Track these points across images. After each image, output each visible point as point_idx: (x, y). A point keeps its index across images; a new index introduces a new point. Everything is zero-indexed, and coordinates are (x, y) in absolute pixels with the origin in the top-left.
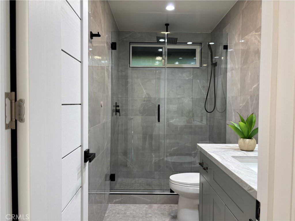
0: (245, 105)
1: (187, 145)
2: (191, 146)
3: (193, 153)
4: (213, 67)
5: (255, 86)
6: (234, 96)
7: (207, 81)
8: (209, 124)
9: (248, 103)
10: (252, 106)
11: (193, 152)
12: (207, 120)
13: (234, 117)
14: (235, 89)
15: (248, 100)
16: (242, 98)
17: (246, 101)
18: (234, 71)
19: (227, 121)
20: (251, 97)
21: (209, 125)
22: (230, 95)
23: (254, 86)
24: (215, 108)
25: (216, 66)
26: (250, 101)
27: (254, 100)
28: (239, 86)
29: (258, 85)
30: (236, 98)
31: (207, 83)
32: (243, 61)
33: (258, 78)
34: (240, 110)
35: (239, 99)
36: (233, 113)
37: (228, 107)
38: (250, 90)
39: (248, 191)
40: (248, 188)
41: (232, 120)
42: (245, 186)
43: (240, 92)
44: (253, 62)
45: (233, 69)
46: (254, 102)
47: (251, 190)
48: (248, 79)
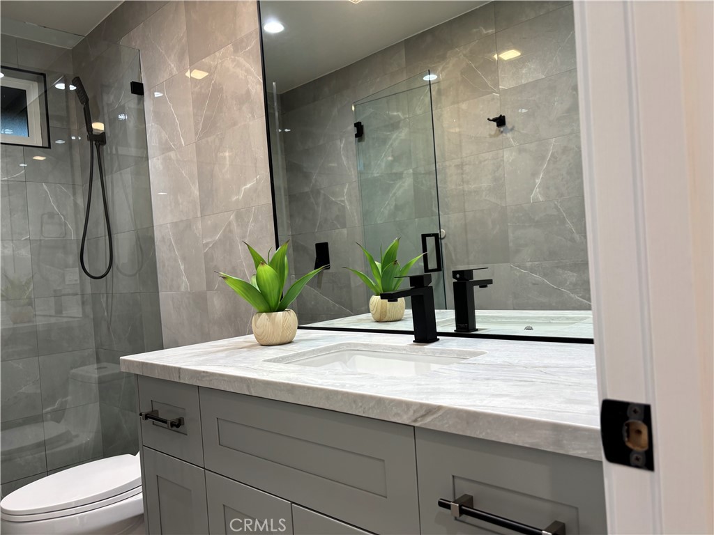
0: (219, 239)
1: (23, 390)
2: (39, 391)
3: (47, 413)
4: (95, 146)
5: (248, 186)
6: (182, 221)
7: (74, 188)
8: (92, 316)
9: (230, 231)
10: (243, 238)
11: (49, 409)
12: (83, 303)
13: (184, 278)
14: (180, 201)
15: (230, 224)
16: (209, 222)
17: (225, 230)
18: (172, 154)
19: (160, 293)
20: (239, 216)
21: (94, 319)
22: (163, 221)
23: (245, 185)
24: (114, 265)
25: (105, 143)
26: (238, 225)
27: (248, 222)
28: (197, 193)
29: (258, 182)
30: (189, 225)
31: (74, 194)
32: (201, 125)
33: (256, 164)
34: (206, 255)
35: (200, 227)
36: (182, 267)
37: (163, 253)
38: (234, 199)
39: (415, 421)
40: (415, 412)
41: (179, 288)
42: (399, 412)
43: (199, 207)
44: (235, 124)
45: (170, 149)
46: (251, 226)
47: (433, 414)
48: (225, 169)
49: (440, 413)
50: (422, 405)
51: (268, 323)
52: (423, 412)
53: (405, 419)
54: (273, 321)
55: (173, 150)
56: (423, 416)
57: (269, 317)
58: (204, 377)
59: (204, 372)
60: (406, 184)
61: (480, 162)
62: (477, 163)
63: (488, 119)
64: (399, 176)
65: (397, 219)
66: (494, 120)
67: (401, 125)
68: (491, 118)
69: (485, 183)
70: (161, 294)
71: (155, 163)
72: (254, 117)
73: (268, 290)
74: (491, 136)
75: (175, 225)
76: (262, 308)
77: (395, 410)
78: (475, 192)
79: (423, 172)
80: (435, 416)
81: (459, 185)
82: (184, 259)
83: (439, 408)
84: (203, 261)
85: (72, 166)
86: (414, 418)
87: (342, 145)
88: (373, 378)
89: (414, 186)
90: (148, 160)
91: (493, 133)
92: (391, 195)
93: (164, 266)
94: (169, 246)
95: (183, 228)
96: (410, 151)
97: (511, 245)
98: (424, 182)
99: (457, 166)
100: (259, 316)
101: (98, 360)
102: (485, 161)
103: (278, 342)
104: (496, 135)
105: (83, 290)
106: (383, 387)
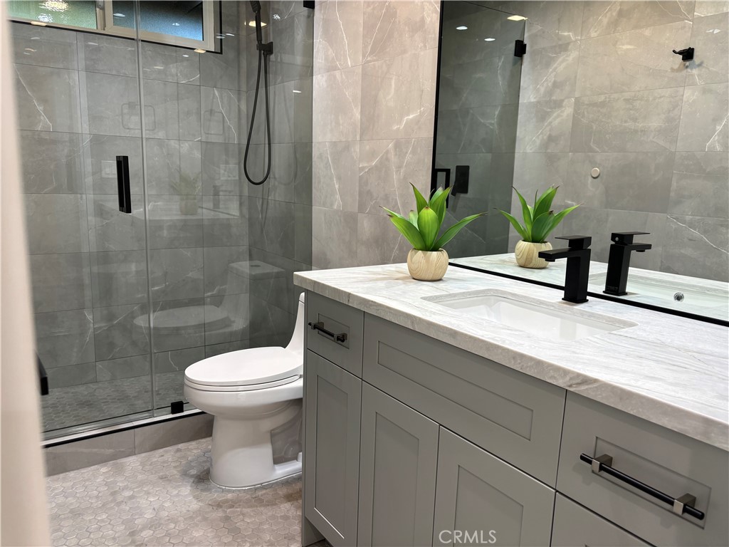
0: (376, 166)
1: (190, 275)
2: (202, 277)
3: (208, 297)
4: (262, 55)
5: (411, 117)
6: (341, 141)
7: (239, 94)
8: (247, 217)
9: (387, 159)
10: (399, 167)
11: (209, 294)
12: (241, 204)
13: (338, 196)
14: (341, 122)
15: (387, 152)
16: (367, 147)
17: (382, 157)
18: (337, 73)
19: (313, 207)
20: (398, 145)
21: (250, 219)
22: (323, 137)
23: (408, 115)
24: (271, 173)
25: (272, 53)
26: (396, 155)
27: (407, 153)
28: (358, 116)
29: (422, 114)
30: (347, 147)
31: (239, 100)
32: (369, 48)
33: (421, 95)
34: (361, 178)
35: (358, 150)
36: (337, 186)
37: (319, 168)
38: (395, 127)
39: (570, 386)
40: (571, 379)
41: (332, 205)
42: (556, 375)
43: (359, 131)
44: (404, 52)
45: (335, 68)
46: (408, 157)
47: (587, 385)
48: (390, 97)
49: (595, 385)
50: (579, 375)
51: (423, 261)
52: (579, 381)
53: (561, 382)
54: (428, 261)
55: (339, 69)
56: (579, 384)
57: (425, 255)
58: (371, 305)
59: (372, 301)
60: (565, 114)
61: (654, 99)
62: (651, 99)
63: (674, 51)
64: (558, 104)
65: (549, 151)
66: (680, 53)
67: (570, 47)
68: (677, 50)
69: (655, 123)
70: (315, 208)
71: (319, 81)
72: (425, 46)
73: (427, 230)
74: (673, 70)
75: (334, 144)
76: (419, 246)
77: (552, 373)
78: (642, 131)
79: (586, 102)
80: (590, 386)
81: (626, 122)
82: (339, 178)
83: (596, 381)
84: (357, 184)
85: (239, 72)
86: (569, 384)
87: (500, 64)
88: (529, 337)
89: (574, 116)
90: (312, 76)
91: (676, 67)
92: (546, 124)
93: (319, 182)
94: (326, 164)
95: (341, 150)
96: (576, 77)
97: (672, 194)
98: (586, 113)
99: (627, 100)
100: (416, 253)
101: (251, 258)
102: (660, 97)
103: (430, 278)
104: (679, 70)
105: (241, 192)
106: (541, 350)
